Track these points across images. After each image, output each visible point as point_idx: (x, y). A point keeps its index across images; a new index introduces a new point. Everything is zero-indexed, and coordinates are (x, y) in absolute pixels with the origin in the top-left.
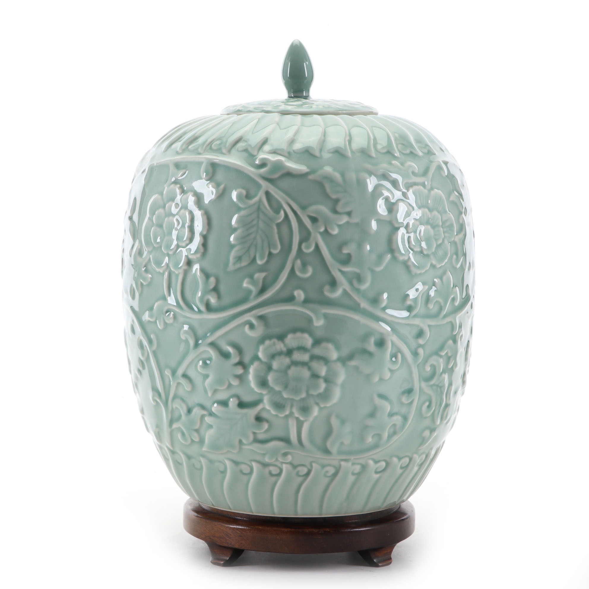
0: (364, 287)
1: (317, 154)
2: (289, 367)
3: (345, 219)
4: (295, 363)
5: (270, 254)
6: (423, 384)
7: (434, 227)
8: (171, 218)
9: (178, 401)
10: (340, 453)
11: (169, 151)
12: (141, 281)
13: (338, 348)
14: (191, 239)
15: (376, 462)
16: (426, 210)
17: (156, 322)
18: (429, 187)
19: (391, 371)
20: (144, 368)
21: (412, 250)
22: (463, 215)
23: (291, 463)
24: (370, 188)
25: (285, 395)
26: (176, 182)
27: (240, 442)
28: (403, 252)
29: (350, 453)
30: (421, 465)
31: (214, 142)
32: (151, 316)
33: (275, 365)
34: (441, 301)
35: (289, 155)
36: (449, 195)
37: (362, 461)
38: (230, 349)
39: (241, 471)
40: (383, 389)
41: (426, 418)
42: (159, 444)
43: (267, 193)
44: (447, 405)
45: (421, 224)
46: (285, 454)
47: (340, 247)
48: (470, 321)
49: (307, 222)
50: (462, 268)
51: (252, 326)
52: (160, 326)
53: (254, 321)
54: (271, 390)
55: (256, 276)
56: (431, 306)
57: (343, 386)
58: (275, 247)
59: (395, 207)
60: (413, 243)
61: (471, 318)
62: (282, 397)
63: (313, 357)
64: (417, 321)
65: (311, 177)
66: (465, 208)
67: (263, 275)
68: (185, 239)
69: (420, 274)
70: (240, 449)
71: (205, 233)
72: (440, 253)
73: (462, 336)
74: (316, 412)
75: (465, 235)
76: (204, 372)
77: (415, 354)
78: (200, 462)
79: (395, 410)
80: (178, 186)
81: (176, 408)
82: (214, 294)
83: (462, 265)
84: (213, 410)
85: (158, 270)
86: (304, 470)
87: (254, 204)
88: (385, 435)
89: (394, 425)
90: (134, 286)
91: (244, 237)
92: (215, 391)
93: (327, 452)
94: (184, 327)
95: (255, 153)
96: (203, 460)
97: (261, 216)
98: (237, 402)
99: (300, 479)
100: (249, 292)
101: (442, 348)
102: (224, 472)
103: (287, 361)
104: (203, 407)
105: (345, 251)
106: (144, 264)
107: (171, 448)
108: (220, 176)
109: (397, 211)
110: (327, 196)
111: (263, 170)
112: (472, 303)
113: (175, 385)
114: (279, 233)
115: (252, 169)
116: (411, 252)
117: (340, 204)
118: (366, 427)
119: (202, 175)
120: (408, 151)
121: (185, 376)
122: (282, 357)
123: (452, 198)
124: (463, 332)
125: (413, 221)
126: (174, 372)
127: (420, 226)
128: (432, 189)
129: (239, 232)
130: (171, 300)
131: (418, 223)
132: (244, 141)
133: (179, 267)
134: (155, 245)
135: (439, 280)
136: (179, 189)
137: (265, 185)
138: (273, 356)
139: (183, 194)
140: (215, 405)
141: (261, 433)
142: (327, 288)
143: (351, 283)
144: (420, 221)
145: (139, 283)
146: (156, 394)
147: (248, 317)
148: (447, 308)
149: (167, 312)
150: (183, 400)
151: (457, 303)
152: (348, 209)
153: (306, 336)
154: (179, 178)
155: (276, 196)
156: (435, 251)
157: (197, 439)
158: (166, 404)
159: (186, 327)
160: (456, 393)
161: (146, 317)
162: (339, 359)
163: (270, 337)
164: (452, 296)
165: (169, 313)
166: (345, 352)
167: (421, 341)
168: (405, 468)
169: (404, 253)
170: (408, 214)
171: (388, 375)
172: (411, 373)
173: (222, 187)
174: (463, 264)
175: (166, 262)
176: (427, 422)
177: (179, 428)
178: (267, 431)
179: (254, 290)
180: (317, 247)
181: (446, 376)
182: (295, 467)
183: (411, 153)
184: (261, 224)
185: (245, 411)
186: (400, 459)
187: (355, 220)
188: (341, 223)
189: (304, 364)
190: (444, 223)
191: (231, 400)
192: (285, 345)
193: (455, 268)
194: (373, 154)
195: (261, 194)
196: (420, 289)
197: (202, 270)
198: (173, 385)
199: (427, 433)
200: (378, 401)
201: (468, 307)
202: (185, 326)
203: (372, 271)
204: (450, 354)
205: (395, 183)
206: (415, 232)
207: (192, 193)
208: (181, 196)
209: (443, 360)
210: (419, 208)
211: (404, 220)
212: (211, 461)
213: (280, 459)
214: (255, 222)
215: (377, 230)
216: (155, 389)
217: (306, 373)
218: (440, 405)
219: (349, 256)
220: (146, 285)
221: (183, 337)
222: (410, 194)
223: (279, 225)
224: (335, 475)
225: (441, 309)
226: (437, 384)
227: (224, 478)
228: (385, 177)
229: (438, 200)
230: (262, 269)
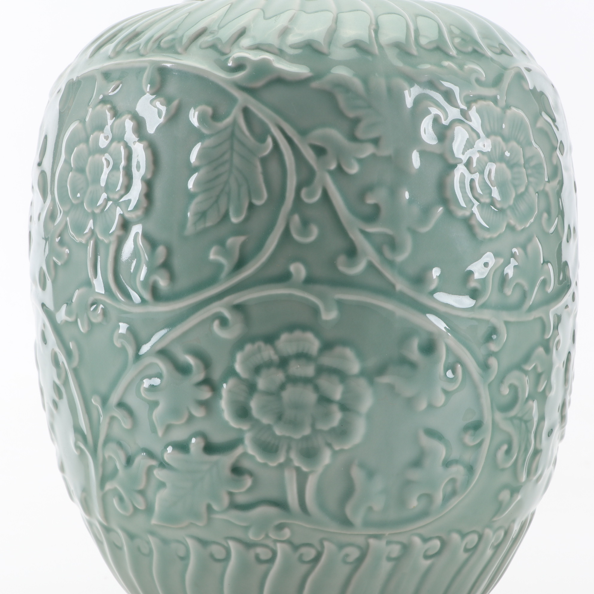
0: (401, 258)
1: (325, 50)
2: (282, 387)
3: (369, 150)
4: (293, 380)
5: (251, 206)
6: (499, 416)
7: (512, 165)
8: (97, 156)
9: (112, 446)
10: (367, 524)
11: (97, 56)
12: (54, 259)
13: (361, 355)
14: (128, 188)
15: (425, 540)
16: (499, 139)
17: (76, 321)
18: (502, 103)
19: (446, 392)
20: (60, 396)
21: (477, 200)
22: (558, 152)
23: (289, 542)
24: (409, 102)
25: (278, 432)
26: (104, 101)
27: (209, 508)
28: (463, 204)
29: (383, 524)
30: (497, 547)
31: (164, 38)
32: (69, 313)
33: (261, 383)
34: (525, 283)
35: (280, 53)
36: (536, 118)
37: (403, 539)
38: (190, 360)
39: (212, 556)
40: (434, 422)
41: (503, 470)
42: (87, 517)
43: (246, 111)
44: (537, 452)
45: (491, 160)
46: (280, 527)
47: (362, 195)
48: (571, 320)
49: (309, 155)
50: (557, 234)
51: (224, 322)
52: (83, 328)
53: (227, 314)
54: (255, 424)
55: (230, 241)
56: (508, 291)
57: (369, 416)
58: (259, 197)
59: (449, 133)
60: (479, 191)
61: (572, 316)
62: (274, 435)
63: (321, 370)
64: (487, 315)
65: (315, 85)
66: (561, 142)
67: (241, 239)
68: (118, 188)
69: (491, 240)
70: (210, 520)
71: (149, 176)
72: (523, 207)
73: (558, 342)
74: (327, 457)
75: (561, 183)
76: (151, 397)
77: (485, 367)
78: (148, 543)
79: (455, 454)
80: (109, 106)
81: (110, 457)
82: (164, 273)
83: (556, 229)
84: (166, 458)
85: (78, 240)
86: (311, 553)
87: (226, 128)
88: (439, 497)
89: (453, 481)
90: (45, 268)
91: (209, 181)
92: (168, 428)
93: (346, 522)
94: (119, 326)
95: (226, 50)
96: (151, 539)
97: (237, 146)
98: (202, 444)
99: (304, 568)
100: (219, 267)
101: (527, 359)
102: (185, 558)
103: (279, 376)
104: (151, 454)
105: (371, 200)
106: (58, 232)
107: (105, 523)
108: (172, 87)
109: (453, 139)
110: (341, 114)
111: (239, 75)
112: (574, 293)
113: (107, 420)
114: (265, 173)
115: (222, 74)
116: (476, 203)
117: (362, 126)
118: (408, 483)
119: (144, 87)
120: (470, 49)
121: (121, 405)
122: (273, 370)
123: (539, 124)
124: (561, 337)
125: (478, 155)
126: (104, 401)
127: (489, 163)
128: (508, 107)
129: (202, 171)
130: (99, 286)
131: (486, 158)
132: (210, 33)
133: (110, 232)
134: (74, 202)
135: (521, 251)
136: (109, 111)
137: (241, 97)
138: (257, 370)
139: (114, 118)
140: (170, 449)
141: (240, 493)
142: (341, 260)
143: (380, 251)
144: (491, 157)
145: (52, 264)
146: (80, 437)
147: (217, 308)
148: (534, 296)
149: (92, 304)
150: (120, 444)
151: (550, 289)
152: (373, 135)
153: (310, 336)
154: (109, 94)
155: (260, 115)
156: (514, 204)
157: (141, 506)
158: (94, 452)
159: (123, 328)
160: (550, 433)
161: (62, 316)
162: (363, 373)
163: (253, 340)
164: (542, 278)
165: (95, 306)
166: (372, 362)
167: (493, 347)
168: (471, 550)
169: (465, 206)
170: (469, 145)
171: (441, 400)
172: (478, 397)
173: (175, 103)
174: (560, 228)
175: (91, 228)
176: (506, 478)
177: (115, 489)
178: (250, 490)
179: (227, 264)
180: (325, 195)
181: (534, 405)
182: (296, 547)
183: (475, 51)
184: (236, 160)
185: (215, 458)
186: (463, 536)
187: (386, 151)
188: (363, 156)
189: (306, 381)
190: (527, 161)
191: (194, 440)
192: (276, 351)
193: (546, 234)
194: (414, 50)
195: (236, 114)
196: (491, 265)
197: (146, 236)
198: (104, 421)
199: (505, 495)
200: (426, 441)
201: (568, 297)
202: (121, 324)
203: (414, 233)
204: (540, 370)
205: (448, 95)
206: (482, 173)
207: (129, 116)
208: (113, 120)
209: (529, 378)
210: (488, 136)
211: (463, 153)
212: (165, 541)
213: (272, 536)
214: (227, 157)
215: (420, 167)
216: (77, 430)
217: (311, 397)
218: (526, 450)
219: (377, 208)
220: (62, 265)
221: (118, 344)
222: (473, 113)
223: (264, 161)
224: (360, 560)
225: (525, 296)
226: (520, 415)
227: (186, 567)
228: (432, 85)
229: (518, 125)
230: (238, 230)
